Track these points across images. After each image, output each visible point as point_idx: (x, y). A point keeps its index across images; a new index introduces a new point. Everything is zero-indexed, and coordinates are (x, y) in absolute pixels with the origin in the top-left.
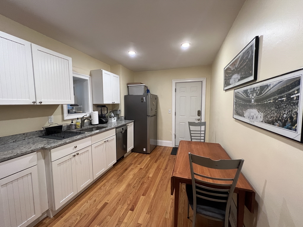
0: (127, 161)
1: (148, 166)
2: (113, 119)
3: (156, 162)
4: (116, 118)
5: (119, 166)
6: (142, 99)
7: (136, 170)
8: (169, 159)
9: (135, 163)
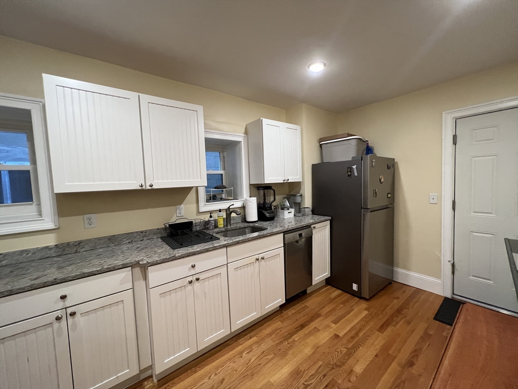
1: (357, 334)
2: (286, 212)
3: (382, 328)
4: (292, 210)
5: (291, 312)
6: (351, 170)
7: (324, 337)
9: (327, 315)
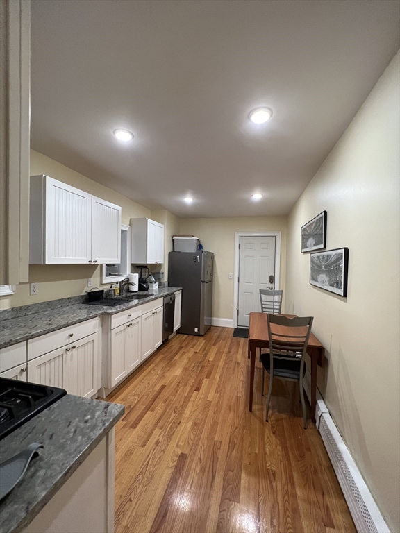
0: (175, 343)
1: (205, 349)
2: (154, 285)
3: (214, 345)
4: (157, 284)
5: (165, 349)
6: (196, 258)
7: (190, 354)
8: (232, 343)
9: (186, 346)
